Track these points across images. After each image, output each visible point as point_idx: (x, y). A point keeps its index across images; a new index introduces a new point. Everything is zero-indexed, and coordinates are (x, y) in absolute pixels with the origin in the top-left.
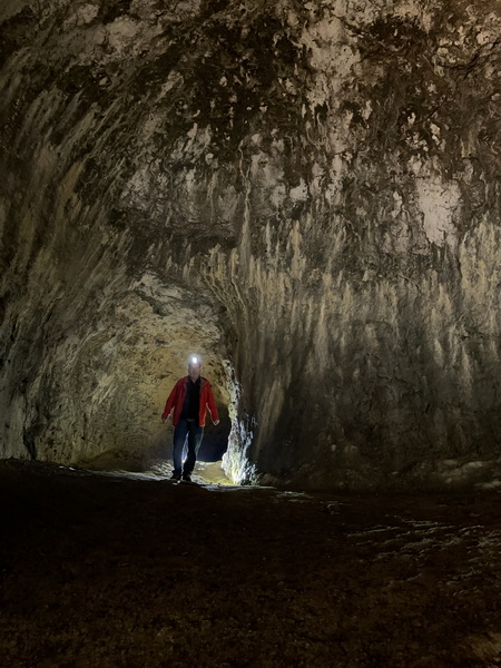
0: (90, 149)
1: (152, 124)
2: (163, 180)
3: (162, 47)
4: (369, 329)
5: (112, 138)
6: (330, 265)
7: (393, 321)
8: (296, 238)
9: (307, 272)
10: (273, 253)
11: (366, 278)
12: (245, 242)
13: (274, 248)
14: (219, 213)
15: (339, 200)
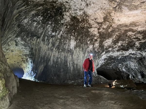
0: (21, 12)
1: (33, 12)
2: (30, 22)
3: (42, 3)
4: (59, 59)
5: (25, 12)
6: (55, 47)
7: (63, 59)
8: (51, 41)
9: (51, 47)
10: (46, 42)
11: (60, 51)
12: (41, 38)
13: (46, 41)
14: (38, 31)
15: (60, 37)
